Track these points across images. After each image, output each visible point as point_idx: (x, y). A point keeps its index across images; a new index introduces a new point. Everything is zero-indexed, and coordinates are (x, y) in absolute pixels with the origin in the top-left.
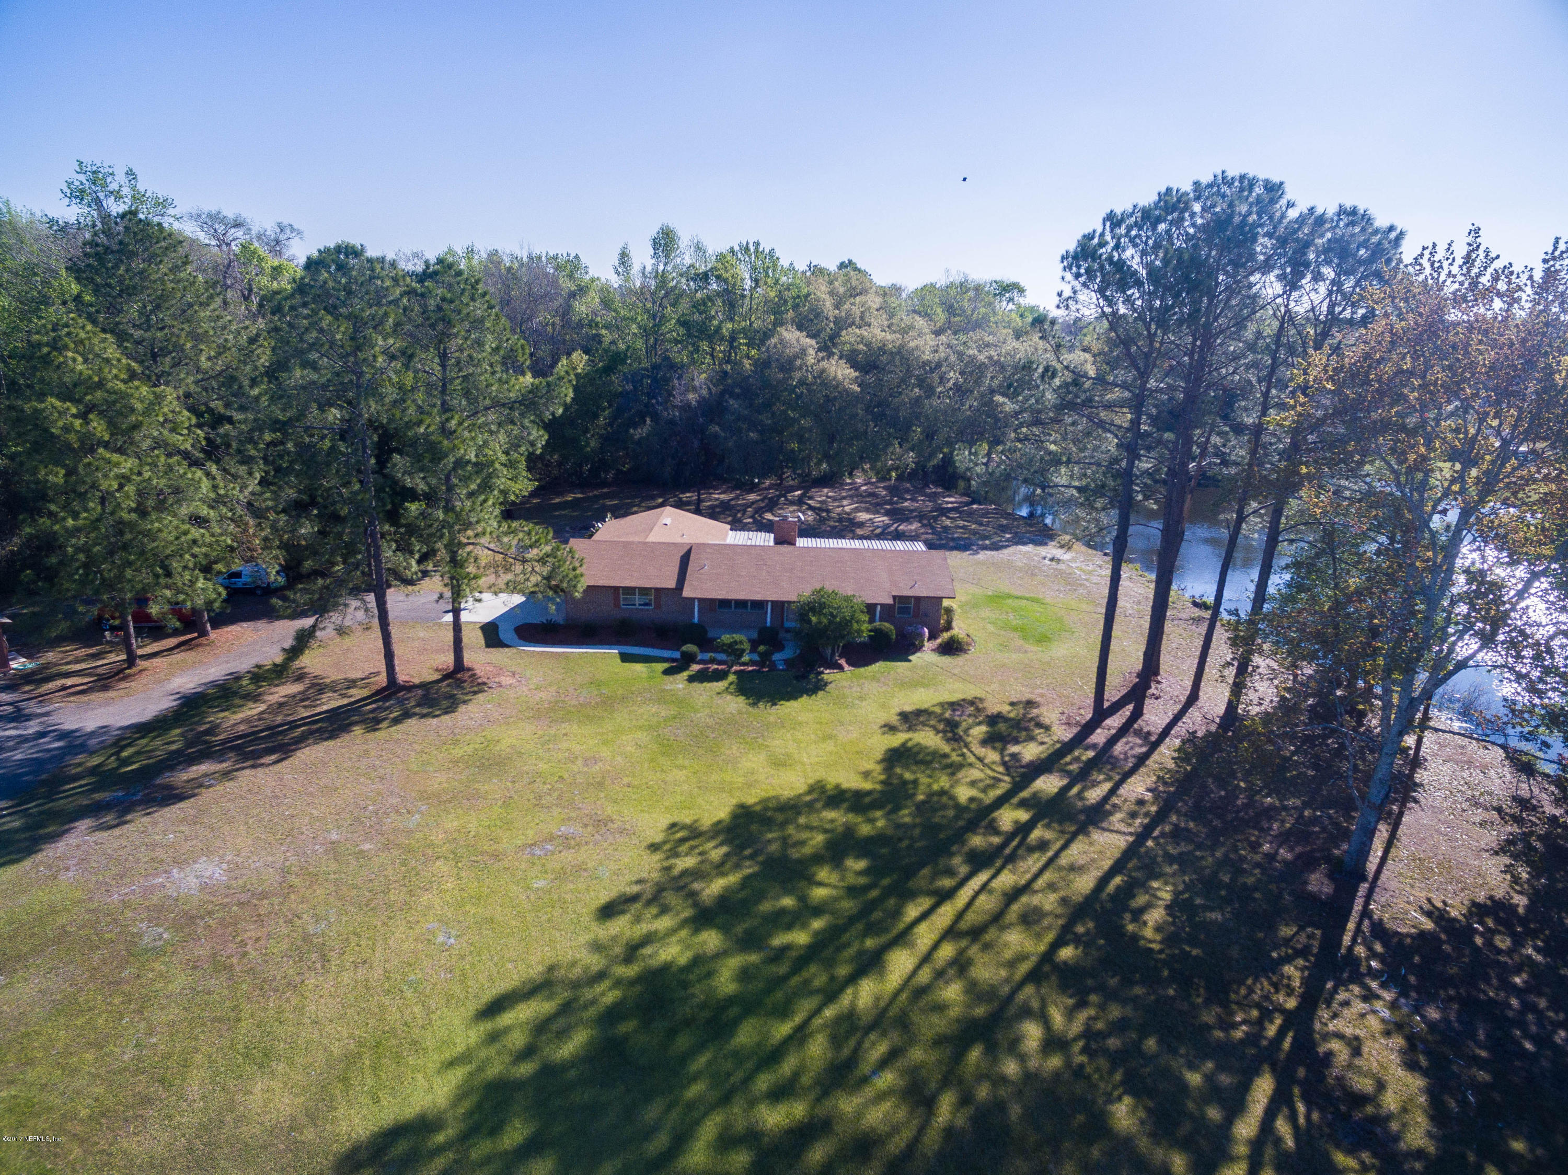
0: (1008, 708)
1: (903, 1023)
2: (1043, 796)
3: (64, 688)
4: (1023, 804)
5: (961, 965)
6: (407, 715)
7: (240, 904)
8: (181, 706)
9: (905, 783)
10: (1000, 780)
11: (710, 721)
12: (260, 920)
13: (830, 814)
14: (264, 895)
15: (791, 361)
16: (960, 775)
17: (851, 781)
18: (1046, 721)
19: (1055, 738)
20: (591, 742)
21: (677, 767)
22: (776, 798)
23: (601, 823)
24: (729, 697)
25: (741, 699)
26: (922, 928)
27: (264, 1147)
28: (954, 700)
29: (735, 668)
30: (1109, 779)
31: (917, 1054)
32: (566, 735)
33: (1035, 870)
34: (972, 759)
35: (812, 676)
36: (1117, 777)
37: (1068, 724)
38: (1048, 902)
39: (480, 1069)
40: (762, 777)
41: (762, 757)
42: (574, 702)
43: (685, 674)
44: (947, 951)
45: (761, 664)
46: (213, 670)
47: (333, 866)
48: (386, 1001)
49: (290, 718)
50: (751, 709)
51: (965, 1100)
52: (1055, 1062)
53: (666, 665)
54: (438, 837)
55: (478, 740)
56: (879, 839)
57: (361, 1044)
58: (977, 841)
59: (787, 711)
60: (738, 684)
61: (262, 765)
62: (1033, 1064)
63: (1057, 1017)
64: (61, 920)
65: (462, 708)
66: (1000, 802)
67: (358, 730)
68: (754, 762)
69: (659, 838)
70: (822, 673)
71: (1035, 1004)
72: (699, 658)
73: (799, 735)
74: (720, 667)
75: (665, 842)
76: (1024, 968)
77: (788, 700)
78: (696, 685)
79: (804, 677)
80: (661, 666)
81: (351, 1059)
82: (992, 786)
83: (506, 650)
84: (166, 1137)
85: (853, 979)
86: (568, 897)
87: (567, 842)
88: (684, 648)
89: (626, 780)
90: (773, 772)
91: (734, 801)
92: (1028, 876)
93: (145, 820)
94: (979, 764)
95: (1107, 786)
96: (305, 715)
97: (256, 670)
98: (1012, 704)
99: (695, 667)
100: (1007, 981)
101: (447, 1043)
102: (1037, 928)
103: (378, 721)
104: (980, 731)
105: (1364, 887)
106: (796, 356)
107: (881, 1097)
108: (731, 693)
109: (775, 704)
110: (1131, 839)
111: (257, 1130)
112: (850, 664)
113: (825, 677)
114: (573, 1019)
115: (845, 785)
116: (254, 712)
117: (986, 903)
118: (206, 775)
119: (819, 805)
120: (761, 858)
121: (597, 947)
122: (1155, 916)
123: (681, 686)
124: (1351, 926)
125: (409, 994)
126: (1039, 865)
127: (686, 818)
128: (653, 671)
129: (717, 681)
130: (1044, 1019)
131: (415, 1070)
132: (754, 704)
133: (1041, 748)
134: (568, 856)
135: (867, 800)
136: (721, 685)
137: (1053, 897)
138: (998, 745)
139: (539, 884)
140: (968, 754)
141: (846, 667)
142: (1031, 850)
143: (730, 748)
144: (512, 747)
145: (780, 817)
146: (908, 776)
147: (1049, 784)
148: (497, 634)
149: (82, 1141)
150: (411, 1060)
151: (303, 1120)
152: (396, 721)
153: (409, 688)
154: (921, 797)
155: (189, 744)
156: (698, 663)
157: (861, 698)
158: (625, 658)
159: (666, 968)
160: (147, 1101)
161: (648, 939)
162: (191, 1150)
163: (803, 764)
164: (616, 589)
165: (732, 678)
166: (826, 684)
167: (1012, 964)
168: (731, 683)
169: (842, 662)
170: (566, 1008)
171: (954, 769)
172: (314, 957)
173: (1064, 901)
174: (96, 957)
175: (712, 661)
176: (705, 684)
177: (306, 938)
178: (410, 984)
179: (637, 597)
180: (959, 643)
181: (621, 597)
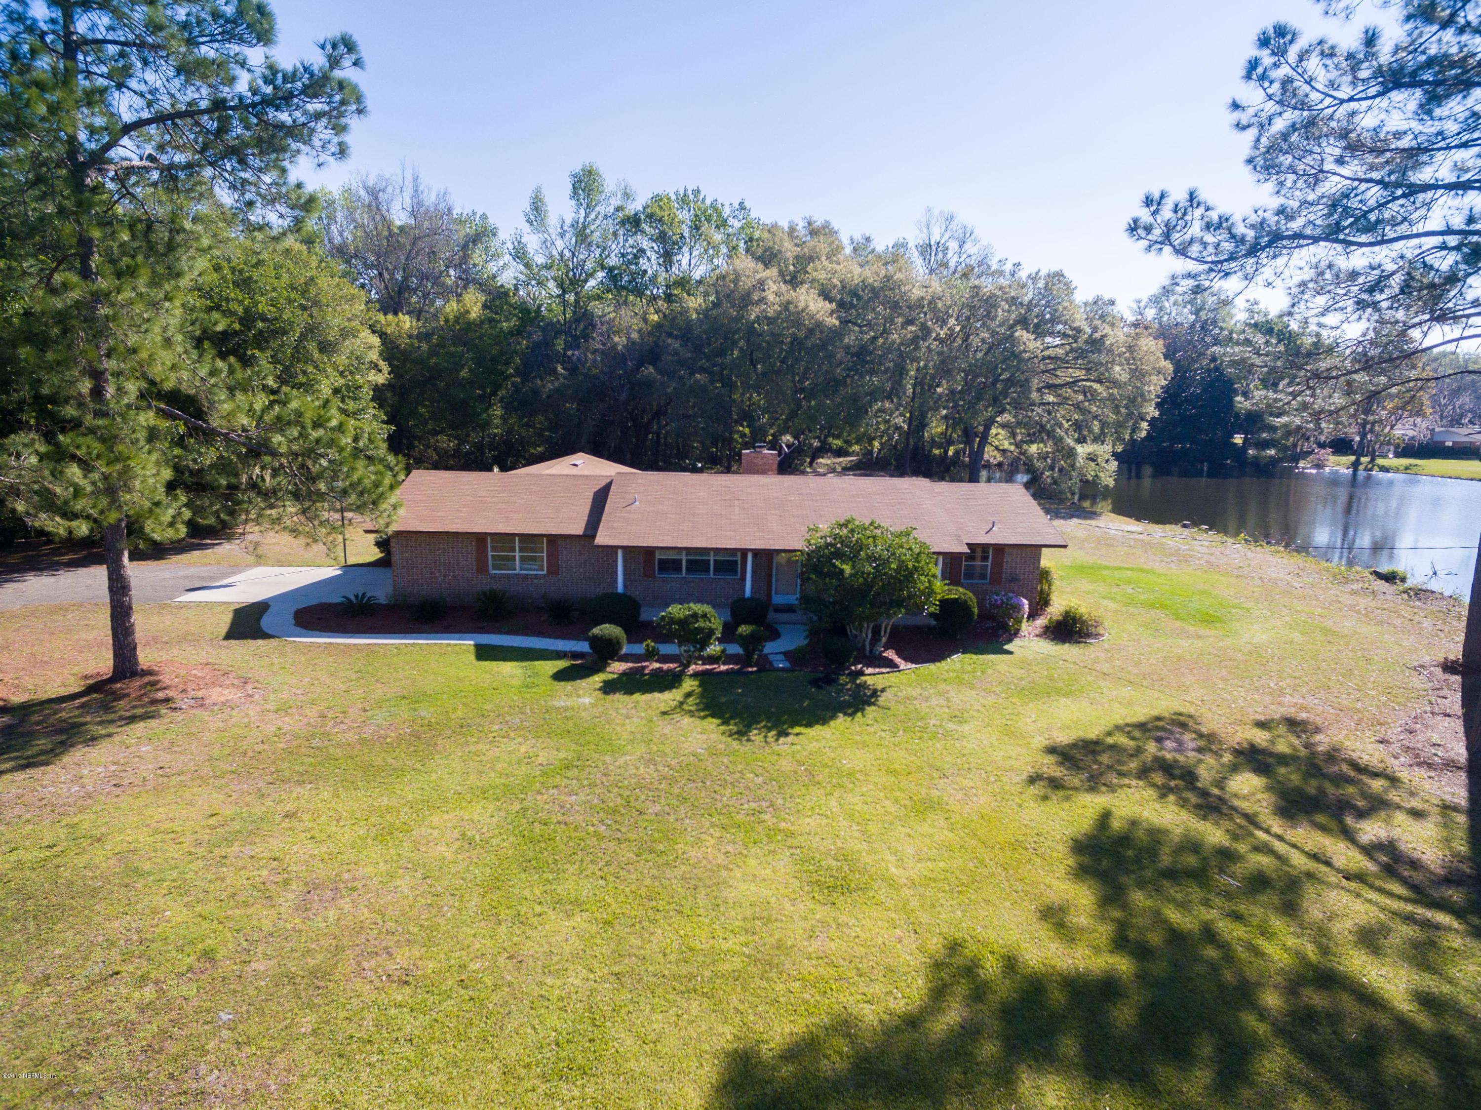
0: (1261, 733)
11: (648, 773)
15: (746, 295)
20: (347, 835)
24: (687, 720)
25: (712, 723)
28: (1141, 718)
29: (693, 668)
32: (290, 816)
35: (843, 679)
40: (795, 933)
41: (783, 864)
42: (352, 737)
43: (598, 679)
45: (745, 660)
50: (735, 744)
53: (562, 664)
59: (813, 746)
60: (702, 696)
70: (861, 673)
72: (624, 650)
73: (855, 800)
74: (665, 667)
77: (809, 725)
78: (619, 698)
79: (829, 680)
80: (552, 666)
83: (272, 640)
88: (596, 631)
90: (822, 912)
99: (617, 667)
106: (753, 290)
108: (691, 713)
109: (784, 734)
112: (906, 659)
113: (870, 680)
123: (587, 700)
128: (537, 674)
129: (661, 691)
132: (741, 734)
136: (669, 698)
138: (1322, 819)
141: (903, 664)
143: (698, 842)
148: (261, 617)
156: (624, 659)
157: (958, 718)
158: (484, 653)
163: (893, 884)
164: (480, 538)
165: (689, 685)
166: (875, 693)
168: (689, 695)
169: (891, 654)
175: (650, 655)
176: (637, 696)
179: (517, 554)
180: (1083, 622)
181: (490, 554)
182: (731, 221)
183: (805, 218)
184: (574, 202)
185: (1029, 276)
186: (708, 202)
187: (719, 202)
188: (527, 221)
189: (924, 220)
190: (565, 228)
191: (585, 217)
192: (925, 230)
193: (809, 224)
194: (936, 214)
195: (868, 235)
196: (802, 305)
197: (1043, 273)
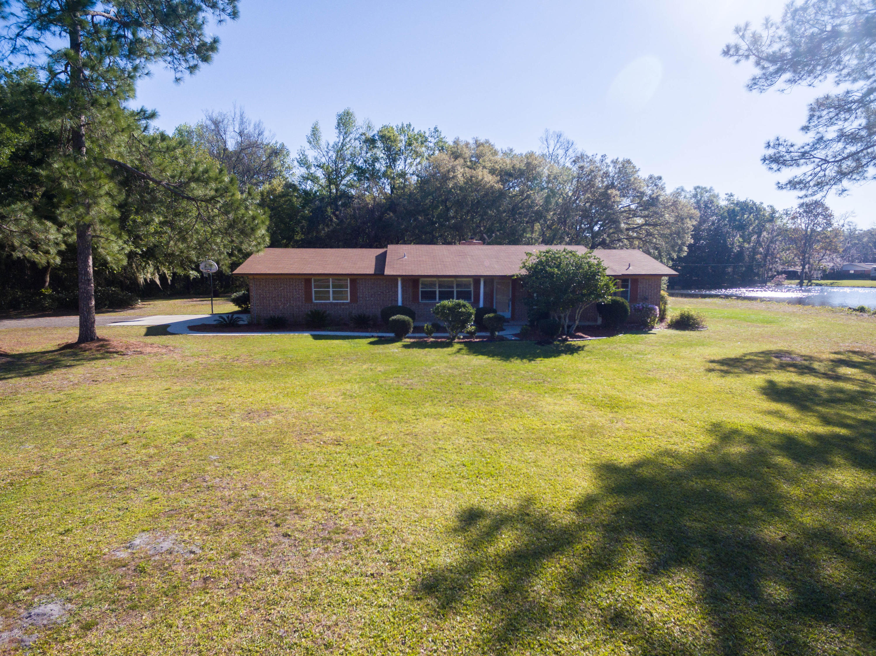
0: (838, 355)
43: (399, 344)
45: (490, 336)
70: (566, 340)
79: (547, 343)
80: (366, 340)
83: (170, 336)
88: (394, 317)
99: (409, 340)
112: (591, 336)
113: (572, 344)
128: (357, 343)
141: (589, 337)
156: (411, 338)
164: (307, 279)
165: (458, 346)
169: (580, 334)
175: (429, 333)
179: (331, 290)
180: (694, 320)
181: (313, 290)
182: (430, 139)
183: (474, 138)
184: (337, 131)
185: (612, 162)
186: (416, 131)
187: (422, 132)
188: (308, 142)
189: (544, 137)
190: (330, 148)
191: (344, 139)
192: (545, 143)
193: (476, 141)
194: (551, 132)
195: (511, 148)
196: (480, 178)
197: (621, 160)
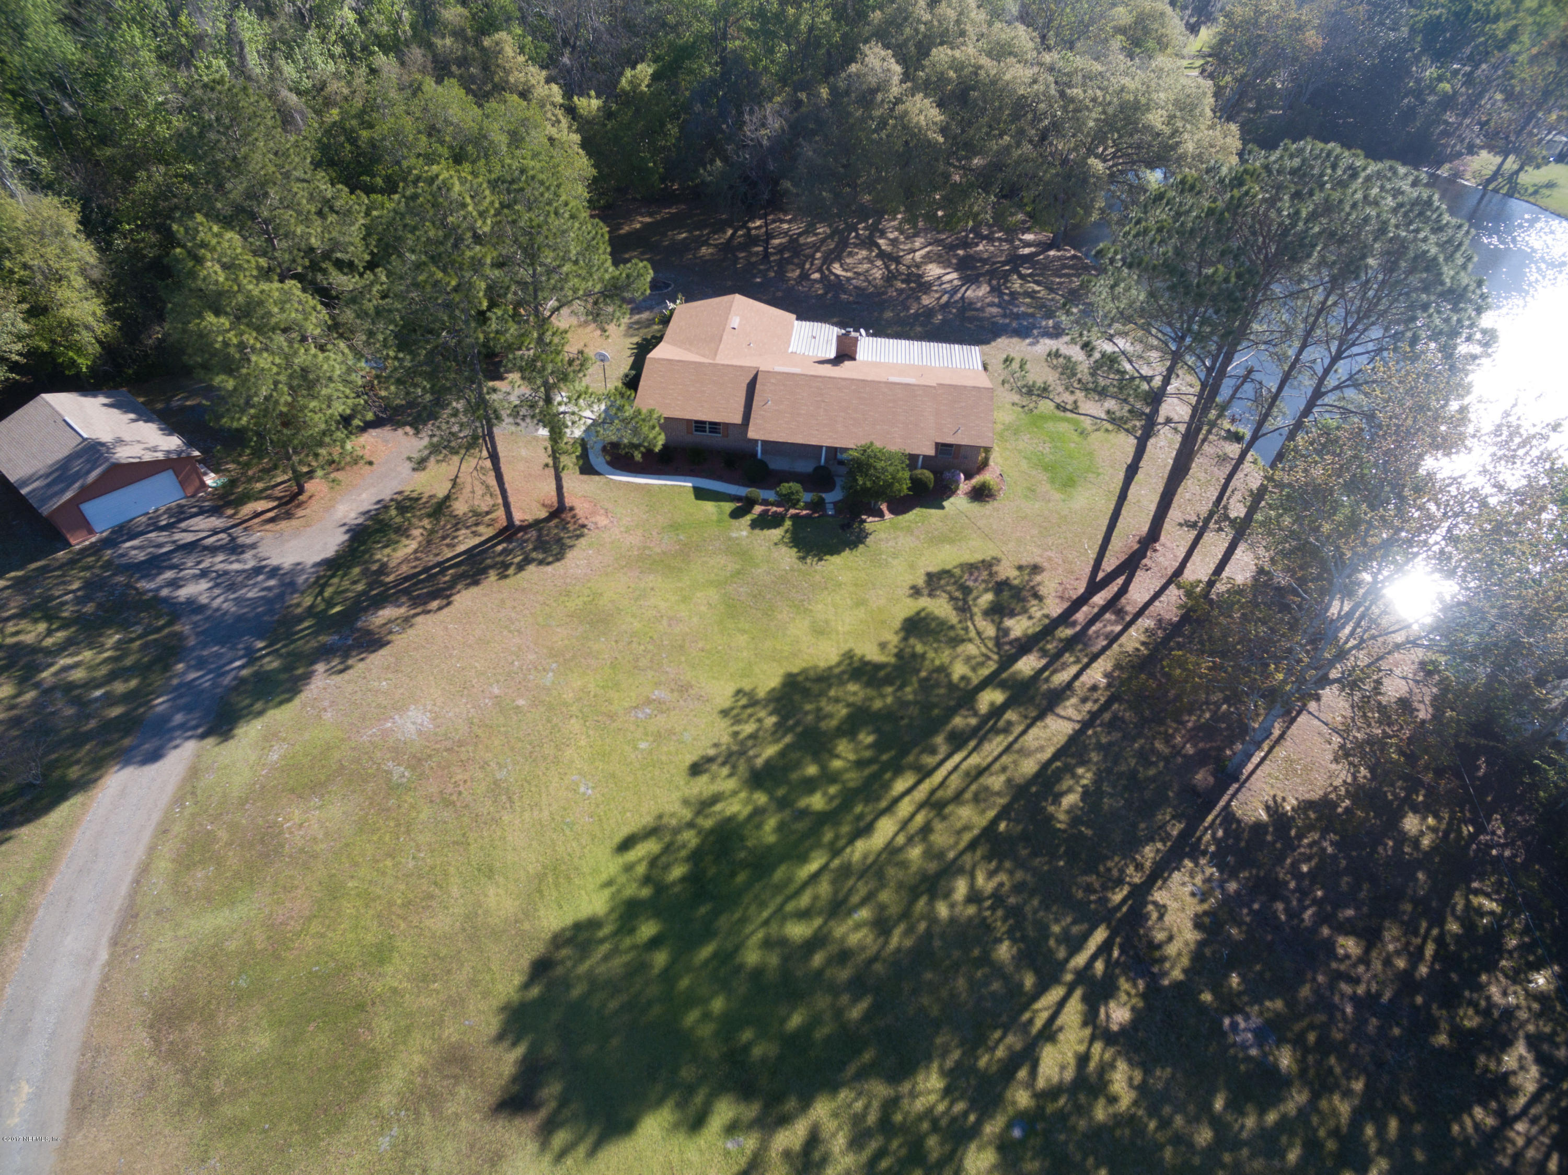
0: (1016, 573)
1: (880, 876)
2: (1019, 677)
3: (257, 515)
4: (1003, 685)
5: (926, 830)
6: (527, 561)
7: (447, 750)
8: (352, 540)
9: (914, 655)
10: (989, 658)
11: (767, 579)
12: (463, 764)
13: (852, 687)
14: (461, 743)
15: (874, 91)
16: (960, 649)
17: (873, 654)
18: (1043, 591)
19: (1045, 611)
20: (673, 599)
21: (739, 630)
22: (815, 667)
23: (683, 689)
24: (784, 549)
25: (793, 552)
26: (907, 800)
27: (504, 931)
28: (972, 561)
29: (791, 512)
30: (1078, 661)
31: (885, 896)
32: (653, 589)
33: (996, 753)
34: (973, 634)
35: (856, 525)
36: (1085, 660)
37: (1062, 598)
38: (996, 782)
39: (619, 891)
40: (804, 646)
41: (806, 623)
42: (658, 550)
43: (748, 519)
44: (920, 819)
45: (814, 508)
46: (364, 496)
47: (502, 720)
48: (554, 836)
49: (440, 559)
50: (800, 564)
51: (910, 930)
52: (971, 910)
53: (732, 506)
54: (569, 696)
55: (587, 592)
56: (888, 716)
57: (545, 867)
58: (958, 721)
60: (792, 533)
61: (429, 612)
62: (958, 909)
63: (980, 880)
64: (337, 755)
65: (570, 555)
66: (985, 683)
67: (492, 575)
68: (799, 628)
69: (727, 704)
71: (968, 867)
72: (761, 498)
73: (837, 598)
74: (779, 510)
75: (732, 709)
76: (967, 837)
78: (757, 532)
80: (728, 507)
81: (541, 877)
82: (982, 664)
83: (597, 478)
84: (448, 920)
85: (852, 840)
86: (664, 758)
87: (661, 707)
89: (700, 645)
90: (813, 641)
91: (782, 672)
92: (990, 759)
93: (361, 665)
94: (978, 641)
95: (1074, 670)
96: (450, 555)
97: (399, 498)
98: (1020, 568)
99: (758, 509)
100: (952, 847)
101: (595, 871)
102: (983, 805)
103: (506, 566)
104: (987, 598)
105: (1236, 786)
106: (877, 90)
107: (858, 926)
108: (786, 544)
109: (821, 559)
110: (1077, 726)
111: (497, 921)
112: (890, 511)
114: (671, 858)
115: (868, 658)
116: (409, 550)
117: (955, 782)
118: (390, 621)
119: (846, 677)
120: (799, 729)
121: (686, 802)
122: (1070, 800)
123: (746, 534)
124: (1210, 818)
125: (568, 832)
126: (1000, 749)
127: (747, 685)
128: (722, 513)
129: (775, 528)
130: (973, 877)
131: (579, 888)
132: (804, 559)
133: (1030, 623)
134: (661, 719)
135: (882, 674)
136: (777, 533)
137: (1002, 778)
138: (996, 618)
139: (643, 745)
140: (971, 627)
141: (888, 515)
142: (998, 732)
143: (782, 612)
144: (612, 601)
145: (816, 688)
146: (919, 648)
147: (1027, 665)
148: (587, 457)
149: (405, 919)
150: (577, 881)
151: (521, 916)
152: (520, 568)
153: (524, 528)
154: (923, 674)
155: (371, 586)
156: (761, 504)
157: (894, 555)
158: (701, 494)
159: (731, 819)
160: (431, 897)
161: (716, 799)
162: (464, 930)
163: (838, 633)
165: (788, 523)
166: (867, 536)
167: (959, 832)
168: (787, 531)
169: (885, 509)
170: (668, 849)
171: (956, 642)
172: (504, 798)
173: (1009, 781)
174: (370, 786)
175: (773, 502)
176: (764, 532)
177: (496, 783)
178: (567, 824)
179: (707, 426)
180: (990, 489)
181: (694, 425)
